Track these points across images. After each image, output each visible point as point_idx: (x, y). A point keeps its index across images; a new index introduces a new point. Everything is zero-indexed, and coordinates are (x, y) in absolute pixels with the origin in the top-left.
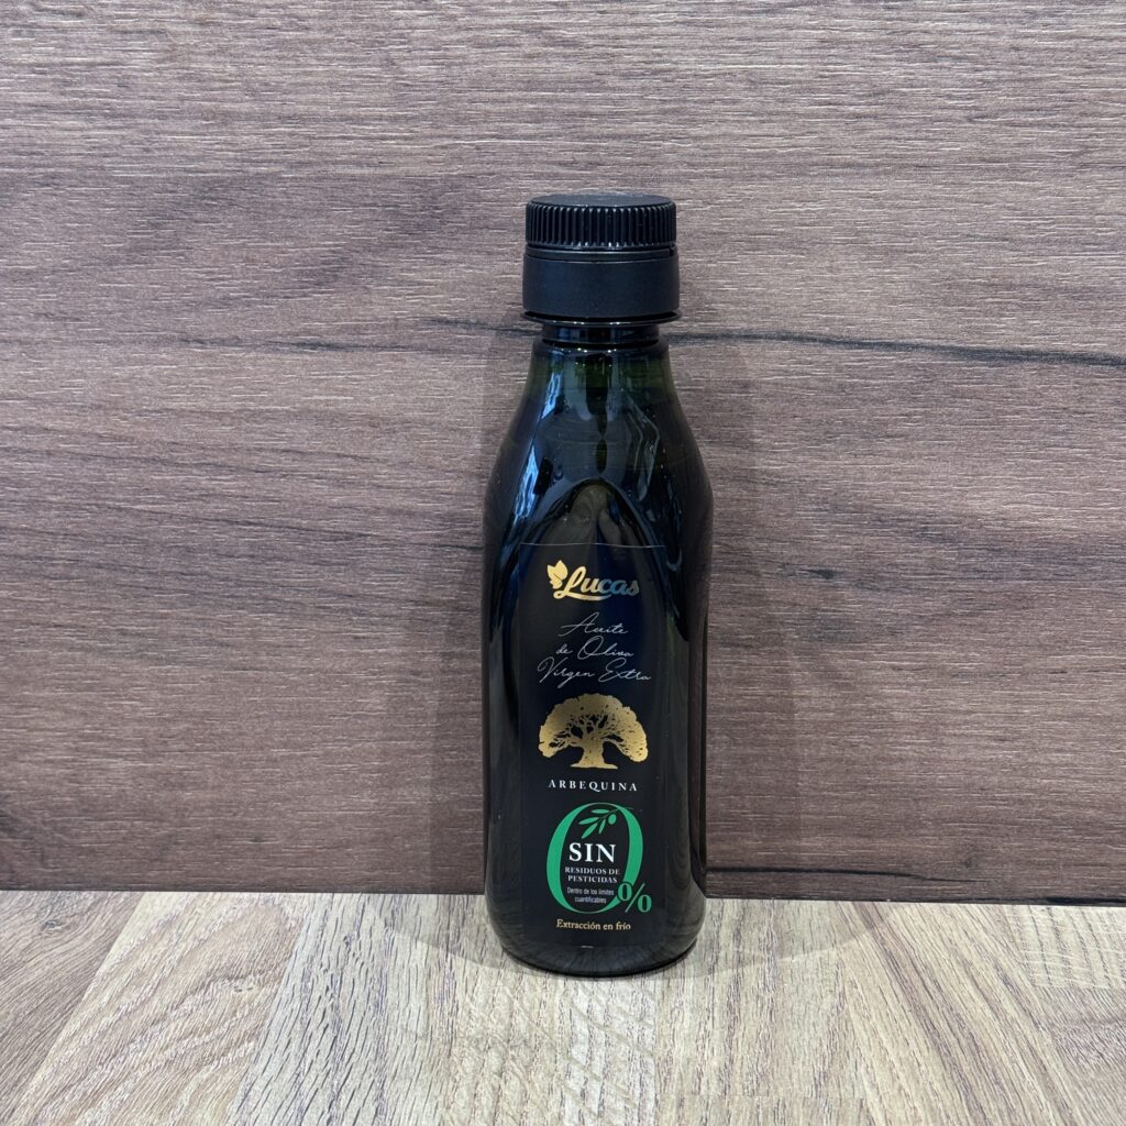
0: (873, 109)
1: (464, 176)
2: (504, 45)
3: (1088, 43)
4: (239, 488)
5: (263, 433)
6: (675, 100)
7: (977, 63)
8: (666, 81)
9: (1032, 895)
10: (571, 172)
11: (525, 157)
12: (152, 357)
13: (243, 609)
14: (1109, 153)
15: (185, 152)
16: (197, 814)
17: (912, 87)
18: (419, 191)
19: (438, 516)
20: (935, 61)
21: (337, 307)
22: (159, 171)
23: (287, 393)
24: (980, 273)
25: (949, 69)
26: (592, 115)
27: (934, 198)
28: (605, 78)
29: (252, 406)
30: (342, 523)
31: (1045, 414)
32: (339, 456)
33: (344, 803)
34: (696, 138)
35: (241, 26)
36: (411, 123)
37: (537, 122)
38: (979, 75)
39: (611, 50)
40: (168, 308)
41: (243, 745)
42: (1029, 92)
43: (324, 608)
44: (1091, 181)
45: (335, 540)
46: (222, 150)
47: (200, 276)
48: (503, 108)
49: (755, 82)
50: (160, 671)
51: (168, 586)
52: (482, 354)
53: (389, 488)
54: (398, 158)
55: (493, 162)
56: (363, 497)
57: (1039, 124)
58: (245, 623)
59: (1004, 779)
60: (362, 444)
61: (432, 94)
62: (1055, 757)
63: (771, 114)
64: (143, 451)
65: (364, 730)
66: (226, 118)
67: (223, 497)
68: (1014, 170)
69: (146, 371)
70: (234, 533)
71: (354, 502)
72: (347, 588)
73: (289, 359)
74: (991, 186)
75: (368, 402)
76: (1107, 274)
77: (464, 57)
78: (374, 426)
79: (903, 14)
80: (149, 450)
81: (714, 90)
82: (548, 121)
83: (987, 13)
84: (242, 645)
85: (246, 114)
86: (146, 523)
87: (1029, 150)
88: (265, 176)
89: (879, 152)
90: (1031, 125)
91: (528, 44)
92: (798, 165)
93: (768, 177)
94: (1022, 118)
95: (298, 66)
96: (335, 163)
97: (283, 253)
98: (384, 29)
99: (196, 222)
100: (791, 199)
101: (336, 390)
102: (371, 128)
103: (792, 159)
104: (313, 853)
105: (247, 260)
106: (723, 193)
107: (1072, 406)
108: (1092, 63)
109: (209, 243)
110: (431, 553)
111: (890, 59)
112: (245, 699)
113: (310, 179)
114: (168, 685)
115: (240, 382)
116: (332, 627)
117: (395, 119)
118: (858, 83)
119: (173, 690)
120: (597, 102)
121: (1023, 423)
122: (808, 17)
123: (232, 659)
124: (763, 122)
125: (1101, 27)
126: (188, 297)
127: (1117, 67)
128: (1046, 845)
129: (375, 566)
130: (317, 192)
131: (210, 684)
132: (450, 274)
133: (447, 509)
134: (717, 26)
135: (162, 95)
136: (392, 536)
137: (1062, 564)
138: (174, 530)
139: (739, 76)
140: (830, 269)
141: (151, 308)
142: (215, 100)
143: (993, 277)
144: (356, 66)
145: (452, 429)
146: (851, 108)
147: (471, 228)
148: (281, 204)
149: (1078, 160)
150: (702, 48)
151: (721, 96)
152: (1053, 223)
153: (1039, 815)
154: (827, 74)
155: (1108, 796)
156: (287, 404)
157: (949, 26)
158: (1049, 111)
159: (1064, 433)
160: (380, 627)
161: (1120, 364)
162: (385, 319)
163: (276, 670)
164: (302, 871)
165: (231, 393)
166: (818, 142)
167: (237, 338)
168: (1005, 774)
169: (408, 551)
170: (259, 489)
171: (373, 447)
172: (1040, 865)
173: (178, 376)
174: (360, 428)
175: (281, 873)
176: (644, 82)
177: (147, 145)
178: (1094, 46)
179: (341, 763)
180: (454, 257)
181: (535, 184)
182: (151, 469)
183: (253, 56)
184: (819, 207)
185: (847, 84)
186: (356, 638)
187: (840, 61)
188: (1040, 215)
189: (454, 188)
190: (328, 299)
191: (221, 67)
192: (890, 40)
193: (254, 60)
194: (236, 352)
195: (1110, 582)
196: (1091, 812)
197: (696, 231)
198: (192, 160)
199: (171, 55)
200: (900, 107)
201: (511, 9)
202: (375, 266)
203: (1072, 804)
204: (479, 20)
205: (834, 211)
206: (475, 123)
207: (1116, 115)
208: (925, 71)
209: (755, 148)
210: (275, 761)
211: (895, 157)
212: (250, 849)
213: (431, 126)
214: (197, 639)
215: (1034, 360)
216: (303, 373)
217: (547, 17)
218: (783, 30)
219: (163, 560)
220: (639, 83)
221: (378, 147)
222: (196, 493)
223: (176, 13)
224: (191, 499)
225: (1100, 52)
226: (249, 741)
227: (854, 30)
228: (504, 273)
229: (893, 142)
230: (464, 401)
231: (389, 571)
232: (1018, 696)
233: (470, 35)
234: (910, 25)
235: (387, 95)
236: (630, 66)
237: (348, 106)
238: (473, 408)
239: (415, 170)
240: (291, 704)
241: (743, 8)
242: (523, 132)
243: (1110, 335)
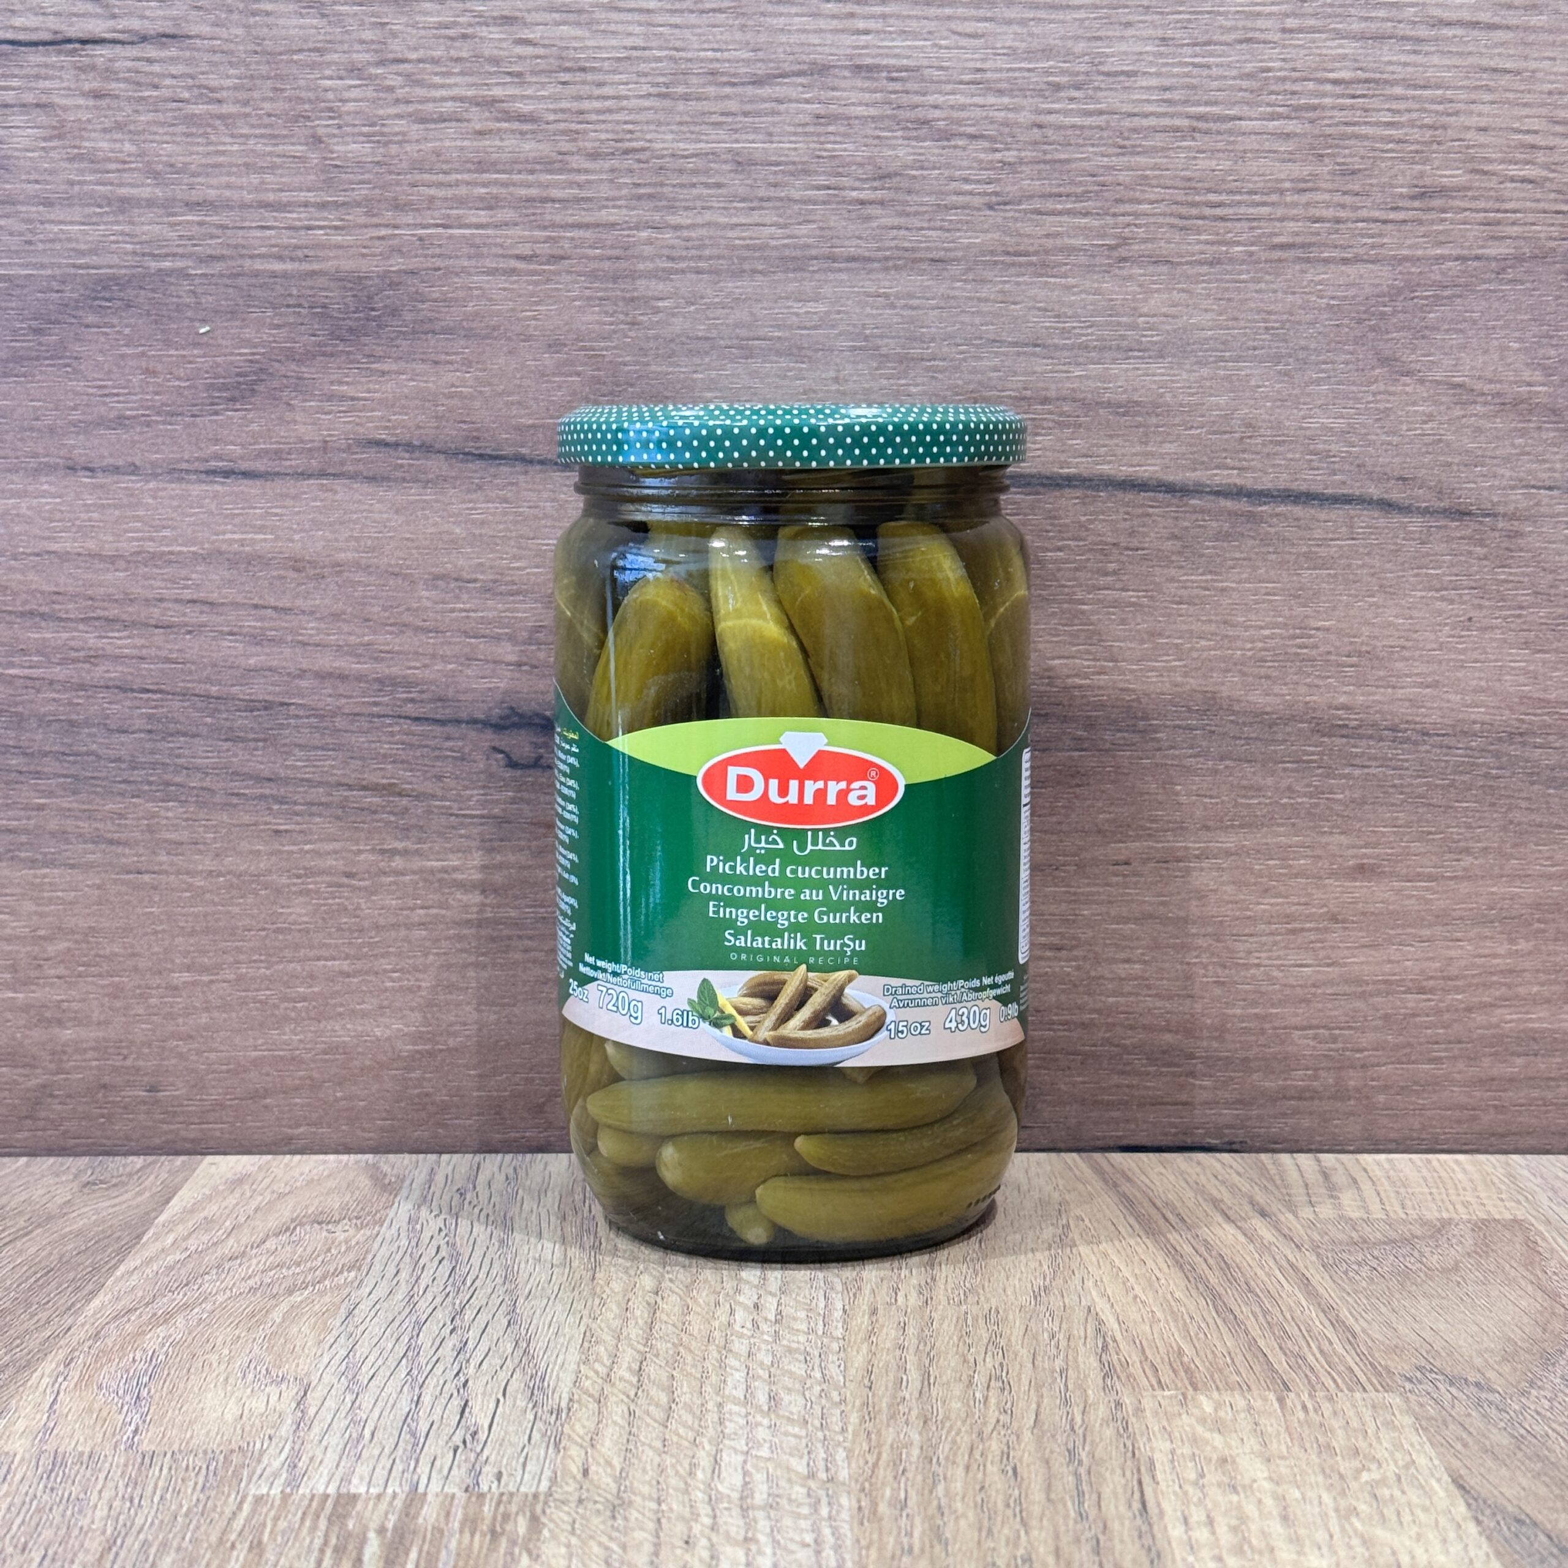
0: (879, 194)
1: (406, 272)
2: (450, 120)
3: (1119, 120)
4: (135, 647)
5: (164, 580)
6: (649, 184)
7: (996, 142)
8: (639, 161)
9: (1099, 1143)
10: (532, 267)
11: (477, 250)
12: (30, 488)
13: (138, 796)
14: (1150, 246)
15: (74, 245)
16: (79, 1057)
17: (922, 168)
18: (351, 289)
19: (379, 680)
20: (948, 140)
21: (254, 427)
22: (43, 266)
23: (194, 531)
24: (1009, 385)
25: (964, 149)
26: (553, 201)
27: (953, 297)
28: (567, 157)
29: (151, 547)
30: (260, 689)
31: (1091, 550)
32: (256, 606)
33: (260, 1042)
34: (677, 227)
35: (142, 98)
36: (342, 210)
37: (490, 208)
38: (998, 156)
39: (574, 126)
40: (52, 430)
41: (136, 969)
42: (1056, 175)
43: (237, 795)
44: (1130, 277)
45: (251, 711)
46: (117, 242)
47: (91, 391)
48: (450, 193)
49: (742, 163)
50: (35, 876)
51: (46, 770)
52: (428, 482)
53: (317, 645)
54: (327, 251)
55: (439, 256)
56: (285, 657)
57: (1068, 212)
58: (141, 814)
59: (1063, 998)
60: (284, 592)
61: (366, 176)
62: (1122, 970)
63: (762, 199)
64: (18, 603)
65: (286, 947)
66: (125, 204)
67: (117, 658)
68: (1044, 265)
69: (24, 505)
70: (128, 703)
71: (275, 663)
72: (265, 770)
73: (196, 490)
74: (1018, 284)
75: (292, 541)
76: (1154, 386)
77: (404, 134)
78: (298, 570)
79: (909, 86)
80: (26, 602)
81: (695, 172)
82: (504, 207)
83: (1003, 86)
84: (137, 843)
85: (148, 200)
86: (20, 691)
87: (1059, 242)
88: (170, 272)
89: (888, 244)
90: (1060, 213)
91: (478, 119)
92: (795, 258)
93: (760, 272)
94: (1050, 205)
95: (209, 144)
96: (251, 257)
97: (190, 362)
98: (310, 101)
99: (87, 326)
100: (787, 298)
101: (252, 526)
102: (295, 215)
103: (787, 252)
104: (223, 1107)
105: (148, 371)
106: (709, 291)
107: (1124, 541)
108: (1126, 143)
109: (101, 351)
110: (366, 725)
111: (896, 138)
112: (139, 910)
113: (222, 276)
114: (46, 894)
115: (137, 519)
116: (247, 819)
117: (323, 206)
118: (861, 165)
119: (50, 899)
120: (558, 186)
121: (1067, 561)
122: (800, 89)
123: (124, 860)
124: (753, 209)
125: (1134, 101)
126: (76, 416)
127: (1154, 147)
128: (1116, 1079)
129: (301, 741)
130: (231, 290)
131: (97, 892)
132: (389, 387)
133: (387, 671)
134: (698, 99)
135: (48, 178)
136: (321, 705)
137: (1119, 731)
138: (54, 700)
139: (723, 157)
140: (836, 380)
141: (32, 429)
142: (112, 184)
143: (1026, 389)
144: (276, 145)
145: (393, 574)
146: (854, 194)
147: (414, 332)
148: (188, 306)
149: (1115, 254)
150: (681, 123)
151: (704, 179)
152: (1090, 327)
153: (1107, 1041)
154: (825, 154)
155: (1187, 1017)
156: (194, 544)
157: (961, 99)
158: (1079, 197)
159: (1115, 573)
160: (307, 818)
161: (1175, 491)
162: (313, 441)
163: (178, 873)
164: (210, 1130)
165: (126, 531)
166: (818, 232)
167: (134, 464)
168: (1063, 991)
169: (340, 723)
170: (159, 648)
171: (298, 595)
172: (1109, 1105)
173: (62, 512)
174: (281, 572)
175: (183, 1133)
176: (614, 163)
177: (29, 237)
178: (1127, 123)
179: (257, 990)
180: (394, 367)
181: (488, 282)
182: (28, 624)
183: (155, 133)
184: (822, 308)
185: (849, 165)
186: (277, 832)
187: (838, 139)
188: (1075, 316)
189: (393, 285)
190: (244, 418)
191: (118, 145)
192: (895, 116)
193: (157, 138)
194: (133, 482)
195: (1177, 752)
196: (1168, 1037)
197: (678, 336)
198: (81, 253)
199: (59, 132)
200: (909, 192)
201: (458, 79)
202: (299, 378)
203: (1145, 1027)
204: (420, 92)
205: (839, 312)
206: (417, 210)
207: (1157, 202)
208: (937, 151)
209: (744, 239)
210: (176, 988)
211: (906, 250)
212: (145, 1103)
213: (366, 214)
214: (81, 835)
215: (1075, 486)
216: (213, 507)
217: (500, 88)
218: (773, 104)
219: (40, 737)
220: (608, 165)
221: (303, 238)
222: (82, 654)
223: (65, 85)
224: (75, 661)
225: (1134, 130)
226: (143, 963)
227: (853, 104)
228: (453, 386)
229: (903, 232)
230: (407, 539)
231: (316, 748)
232: (1075, 894)
233: (410, 108)
234: (917, 99)
235: (313, 177)
236: (597, 144)
237: (267, 190)
238: (417, 548)
239: (347, 265)
240: (196, 916)
241: (725, 79)
242: (474, 220)
243: (1162, 456)
